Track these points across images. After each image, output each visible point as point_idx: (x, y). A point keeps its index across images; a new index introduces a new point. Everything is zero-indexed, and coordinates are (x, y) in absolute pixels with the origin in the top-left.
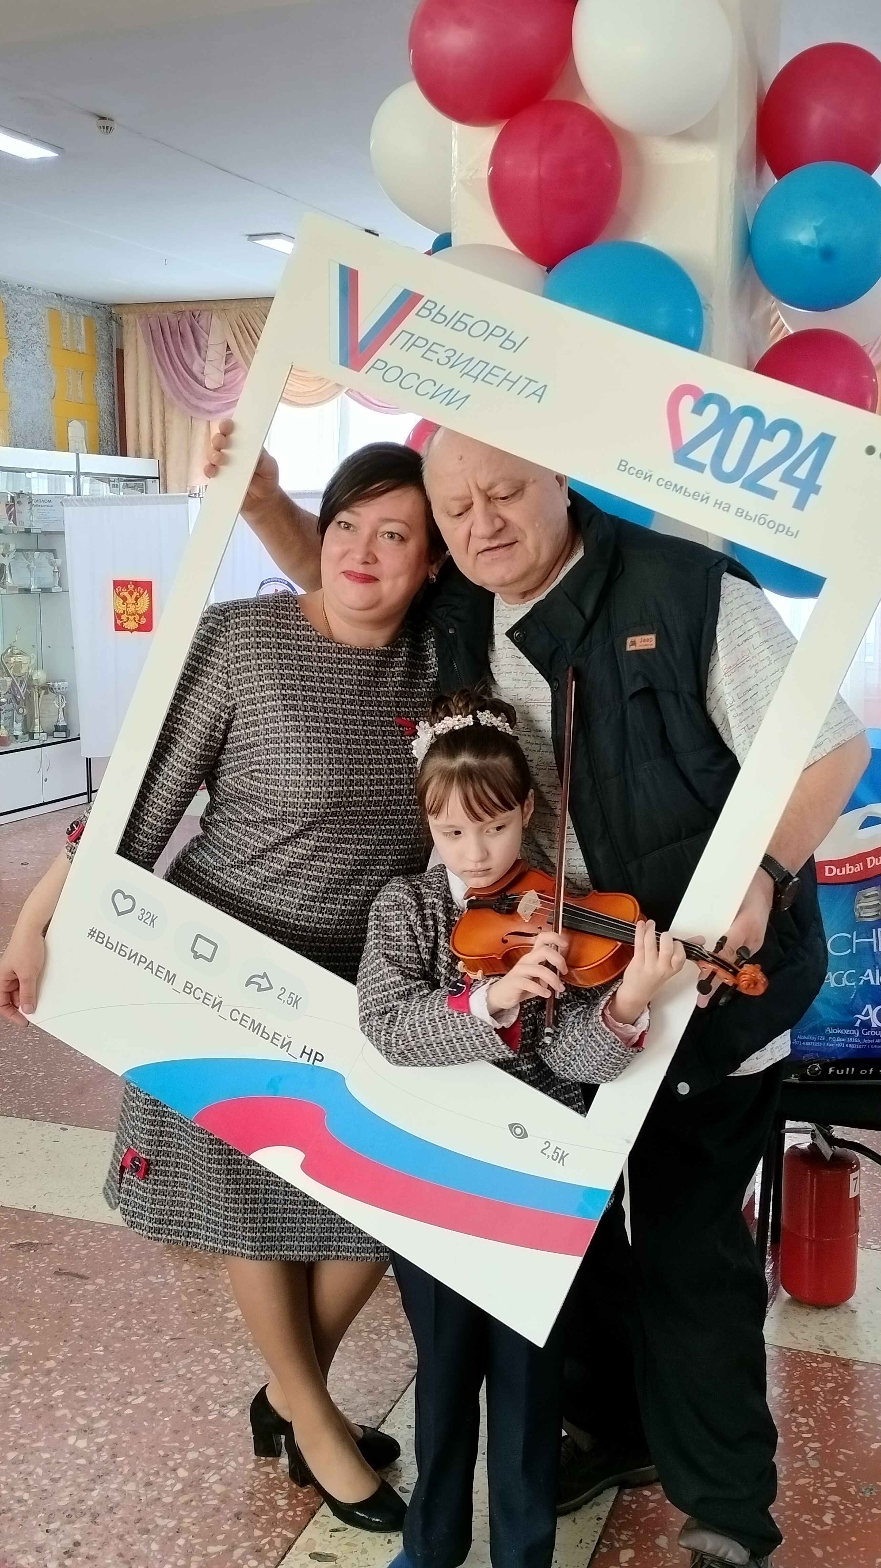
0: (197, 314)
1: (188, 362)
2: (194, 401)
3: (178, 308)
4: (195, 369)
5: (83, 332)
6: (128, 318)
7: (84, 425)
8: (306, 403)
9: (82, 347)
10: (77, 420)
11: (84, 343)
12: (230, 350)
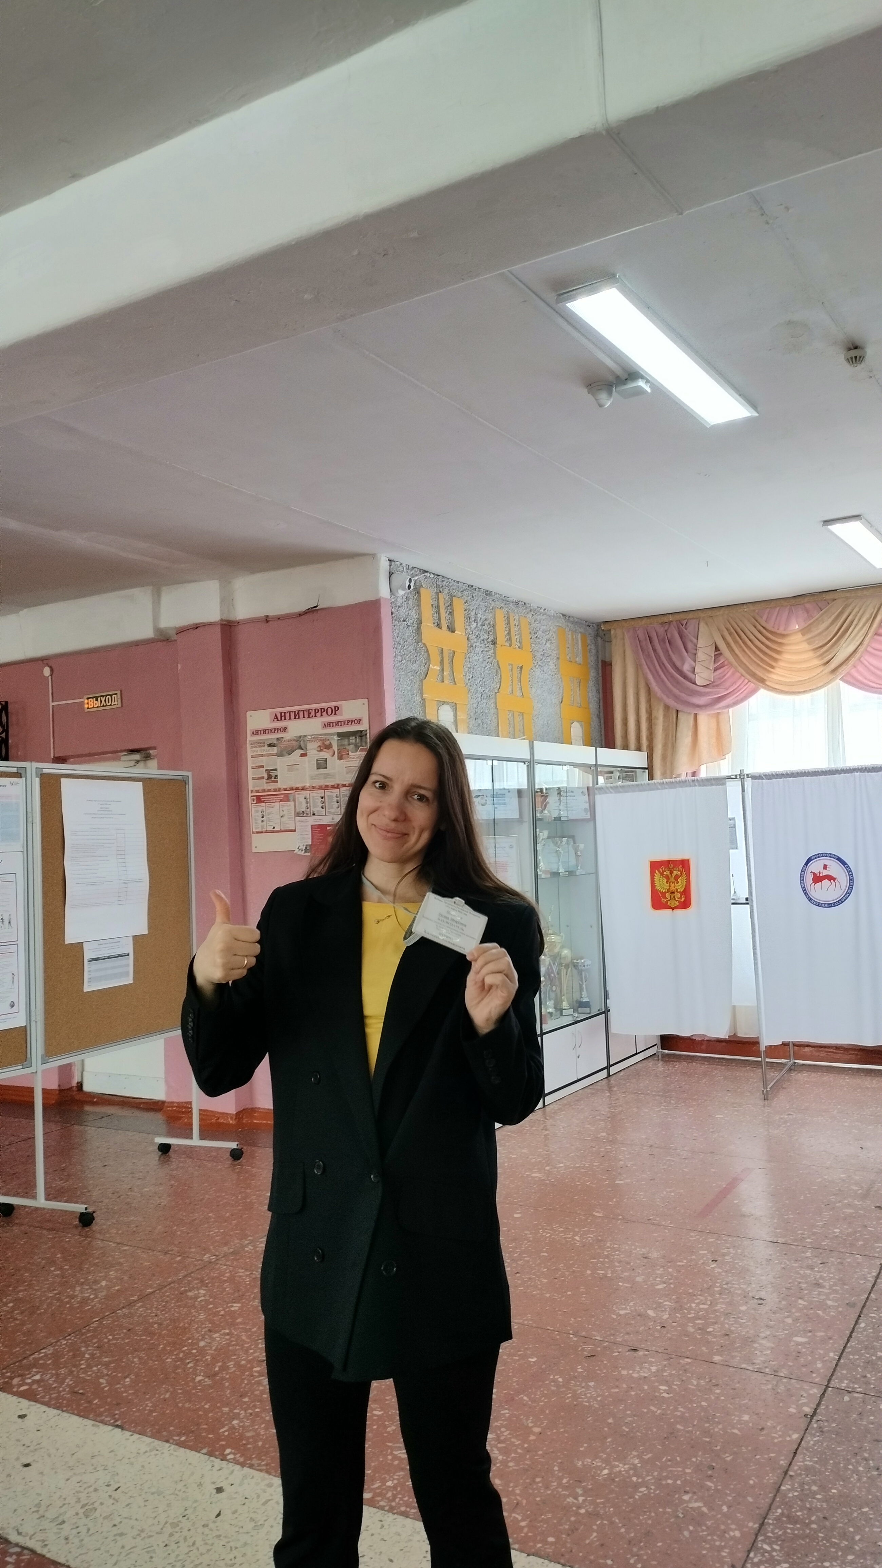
0: (684, 622)
1: (678, 664)
2: (684, 696)
3: (665, 619)
4: (686, 668)
5: (580, 647)
6: (616, 633)
7: (581, 726)
8: (800, 690)
9: (579, 659)
10: (577, 721)
11: (580, 656)
12: (719, 650)
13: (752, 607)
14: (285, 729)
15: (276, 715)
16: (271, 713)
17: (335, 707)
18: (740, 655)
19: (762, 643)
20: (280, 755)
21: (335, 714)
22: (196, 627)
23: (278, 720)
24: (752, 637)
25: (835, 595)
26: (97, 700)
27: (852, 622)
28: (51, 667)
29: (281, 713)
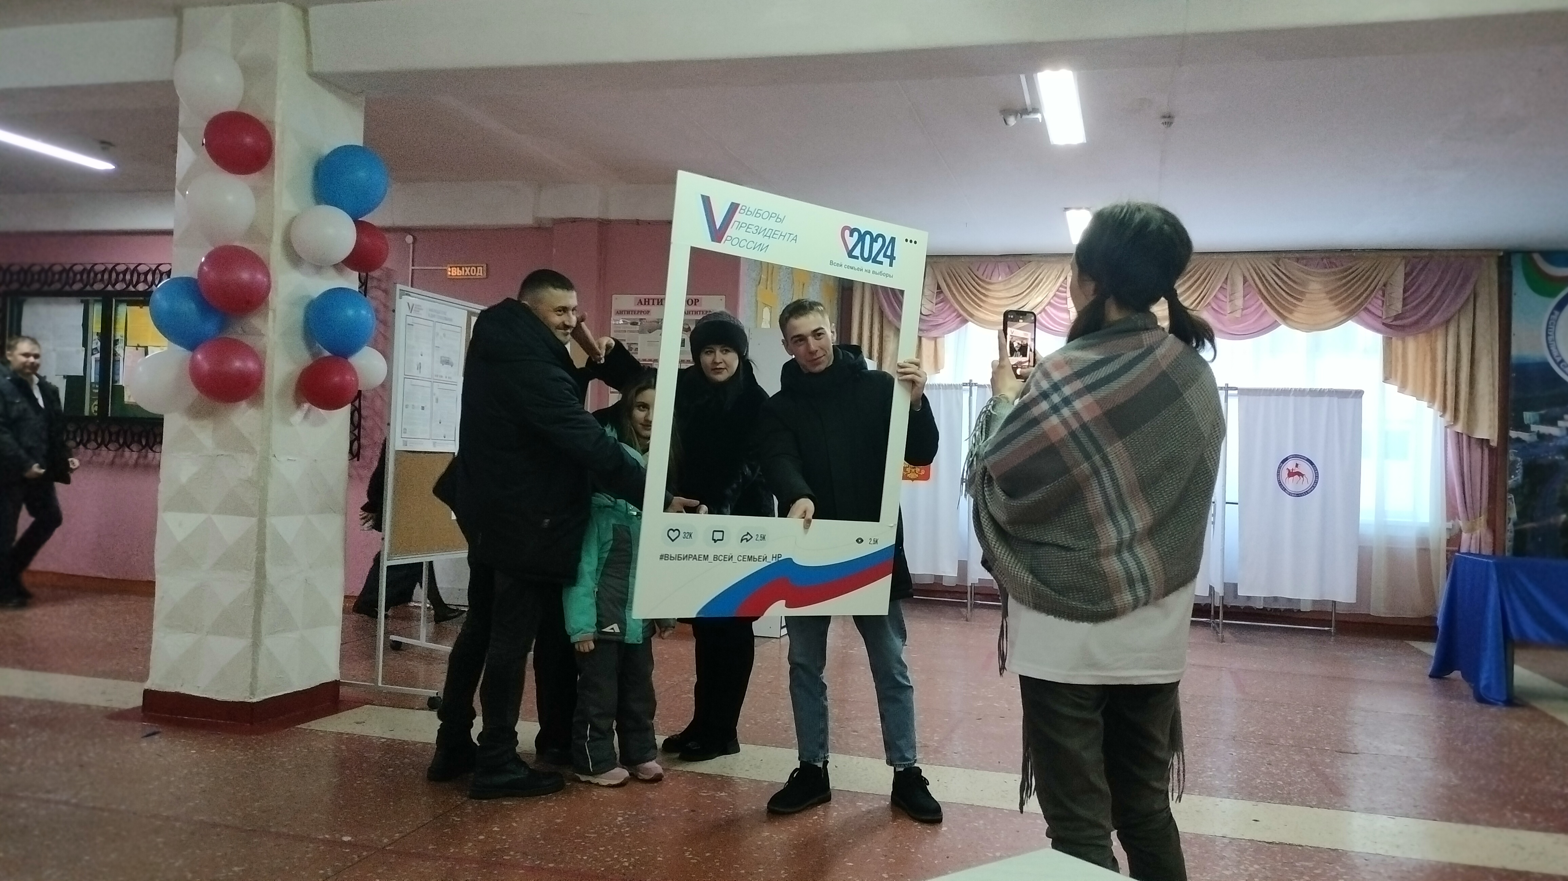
12: (940, 289)
13: (968, 259)
14: (648, 312)
15: (640, 300)
16: (636, 298)
17: (695, 300)
18: (957, 294)
19: (974, 287)
20: (641, 332)
21: (695, 305)
22: (574, 220)
23: (642, 304)
24: (967, 282)
25: (1031, 258)
26: (461, 269)
27: (1042, 280)
28: (413, 236)
29: (645, 299)
